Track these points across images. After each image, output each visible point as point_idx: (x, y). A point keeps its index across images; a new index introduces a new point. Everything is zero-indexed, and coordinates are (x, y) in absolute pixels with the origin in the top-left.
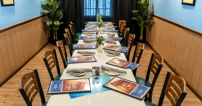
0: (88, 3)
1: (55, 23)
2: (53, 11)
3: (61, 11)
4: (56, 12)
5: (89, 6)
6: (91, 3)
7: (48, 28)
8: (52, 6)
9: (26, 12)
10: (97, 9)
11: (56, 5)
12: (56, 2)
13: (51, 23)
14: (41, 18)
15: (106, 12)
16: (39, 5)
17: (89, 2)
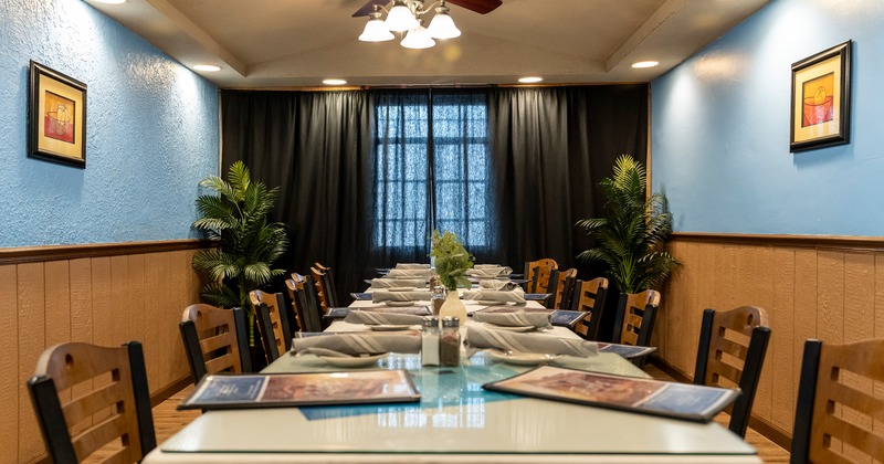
0: (395, 193)
1: (250, 271)
2: (247, 222)
3: (280, 227)
4: (258, 226)
5: (399, 204)
6: (408, 194)
7: (216, 297)
8: (242, 204)
9: (131, 209)
10: (432, 220)
11: (259, 202)
12: (260, 190)
13: (232, 270)
14: (192, 252)
15: (470, 231)
16: (190, 195)
17: (400, 190)
